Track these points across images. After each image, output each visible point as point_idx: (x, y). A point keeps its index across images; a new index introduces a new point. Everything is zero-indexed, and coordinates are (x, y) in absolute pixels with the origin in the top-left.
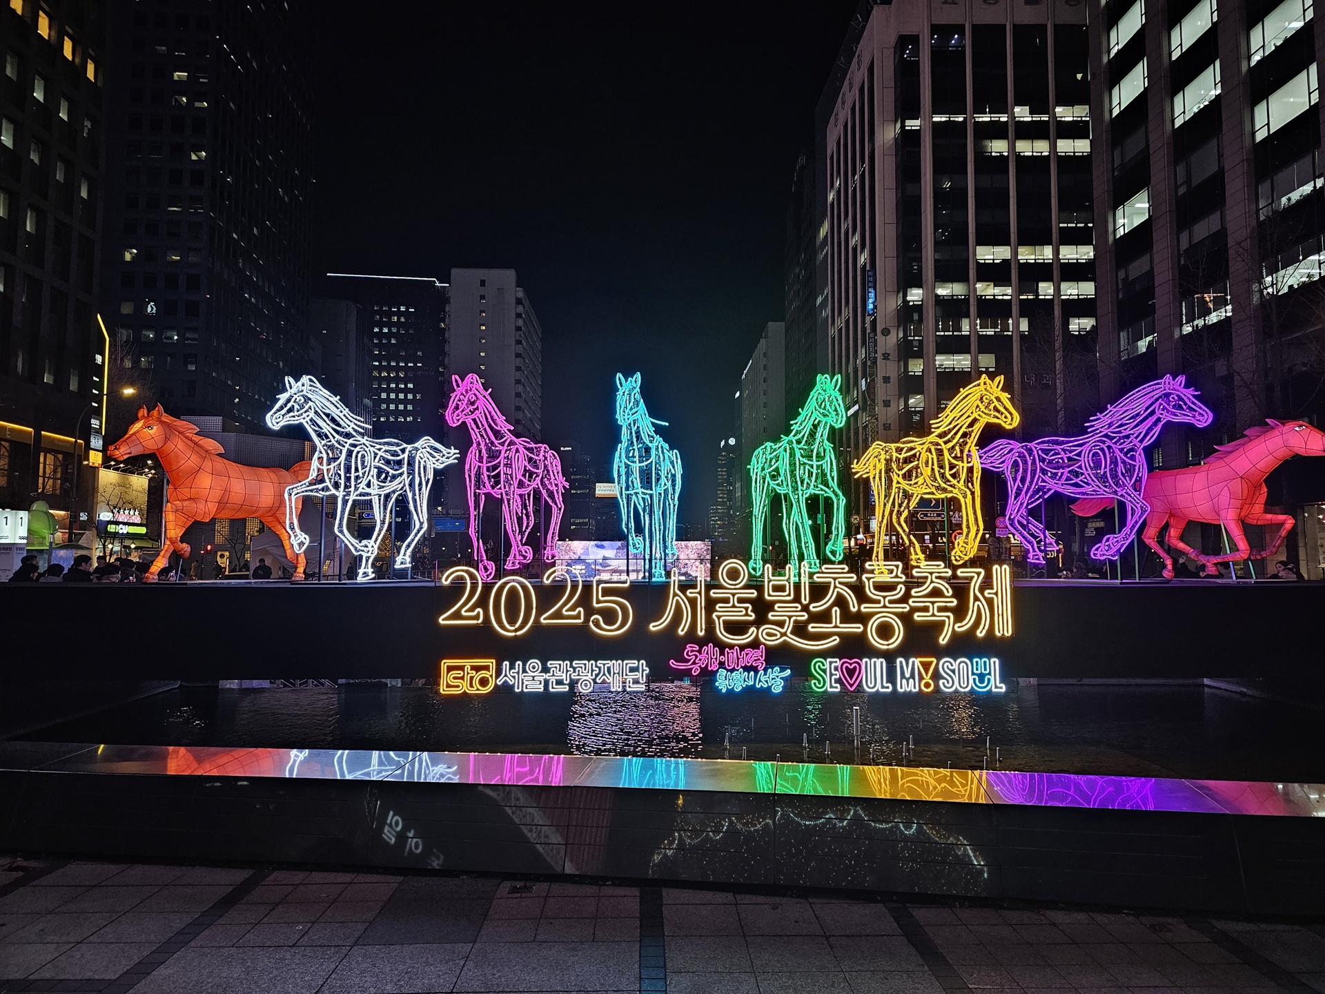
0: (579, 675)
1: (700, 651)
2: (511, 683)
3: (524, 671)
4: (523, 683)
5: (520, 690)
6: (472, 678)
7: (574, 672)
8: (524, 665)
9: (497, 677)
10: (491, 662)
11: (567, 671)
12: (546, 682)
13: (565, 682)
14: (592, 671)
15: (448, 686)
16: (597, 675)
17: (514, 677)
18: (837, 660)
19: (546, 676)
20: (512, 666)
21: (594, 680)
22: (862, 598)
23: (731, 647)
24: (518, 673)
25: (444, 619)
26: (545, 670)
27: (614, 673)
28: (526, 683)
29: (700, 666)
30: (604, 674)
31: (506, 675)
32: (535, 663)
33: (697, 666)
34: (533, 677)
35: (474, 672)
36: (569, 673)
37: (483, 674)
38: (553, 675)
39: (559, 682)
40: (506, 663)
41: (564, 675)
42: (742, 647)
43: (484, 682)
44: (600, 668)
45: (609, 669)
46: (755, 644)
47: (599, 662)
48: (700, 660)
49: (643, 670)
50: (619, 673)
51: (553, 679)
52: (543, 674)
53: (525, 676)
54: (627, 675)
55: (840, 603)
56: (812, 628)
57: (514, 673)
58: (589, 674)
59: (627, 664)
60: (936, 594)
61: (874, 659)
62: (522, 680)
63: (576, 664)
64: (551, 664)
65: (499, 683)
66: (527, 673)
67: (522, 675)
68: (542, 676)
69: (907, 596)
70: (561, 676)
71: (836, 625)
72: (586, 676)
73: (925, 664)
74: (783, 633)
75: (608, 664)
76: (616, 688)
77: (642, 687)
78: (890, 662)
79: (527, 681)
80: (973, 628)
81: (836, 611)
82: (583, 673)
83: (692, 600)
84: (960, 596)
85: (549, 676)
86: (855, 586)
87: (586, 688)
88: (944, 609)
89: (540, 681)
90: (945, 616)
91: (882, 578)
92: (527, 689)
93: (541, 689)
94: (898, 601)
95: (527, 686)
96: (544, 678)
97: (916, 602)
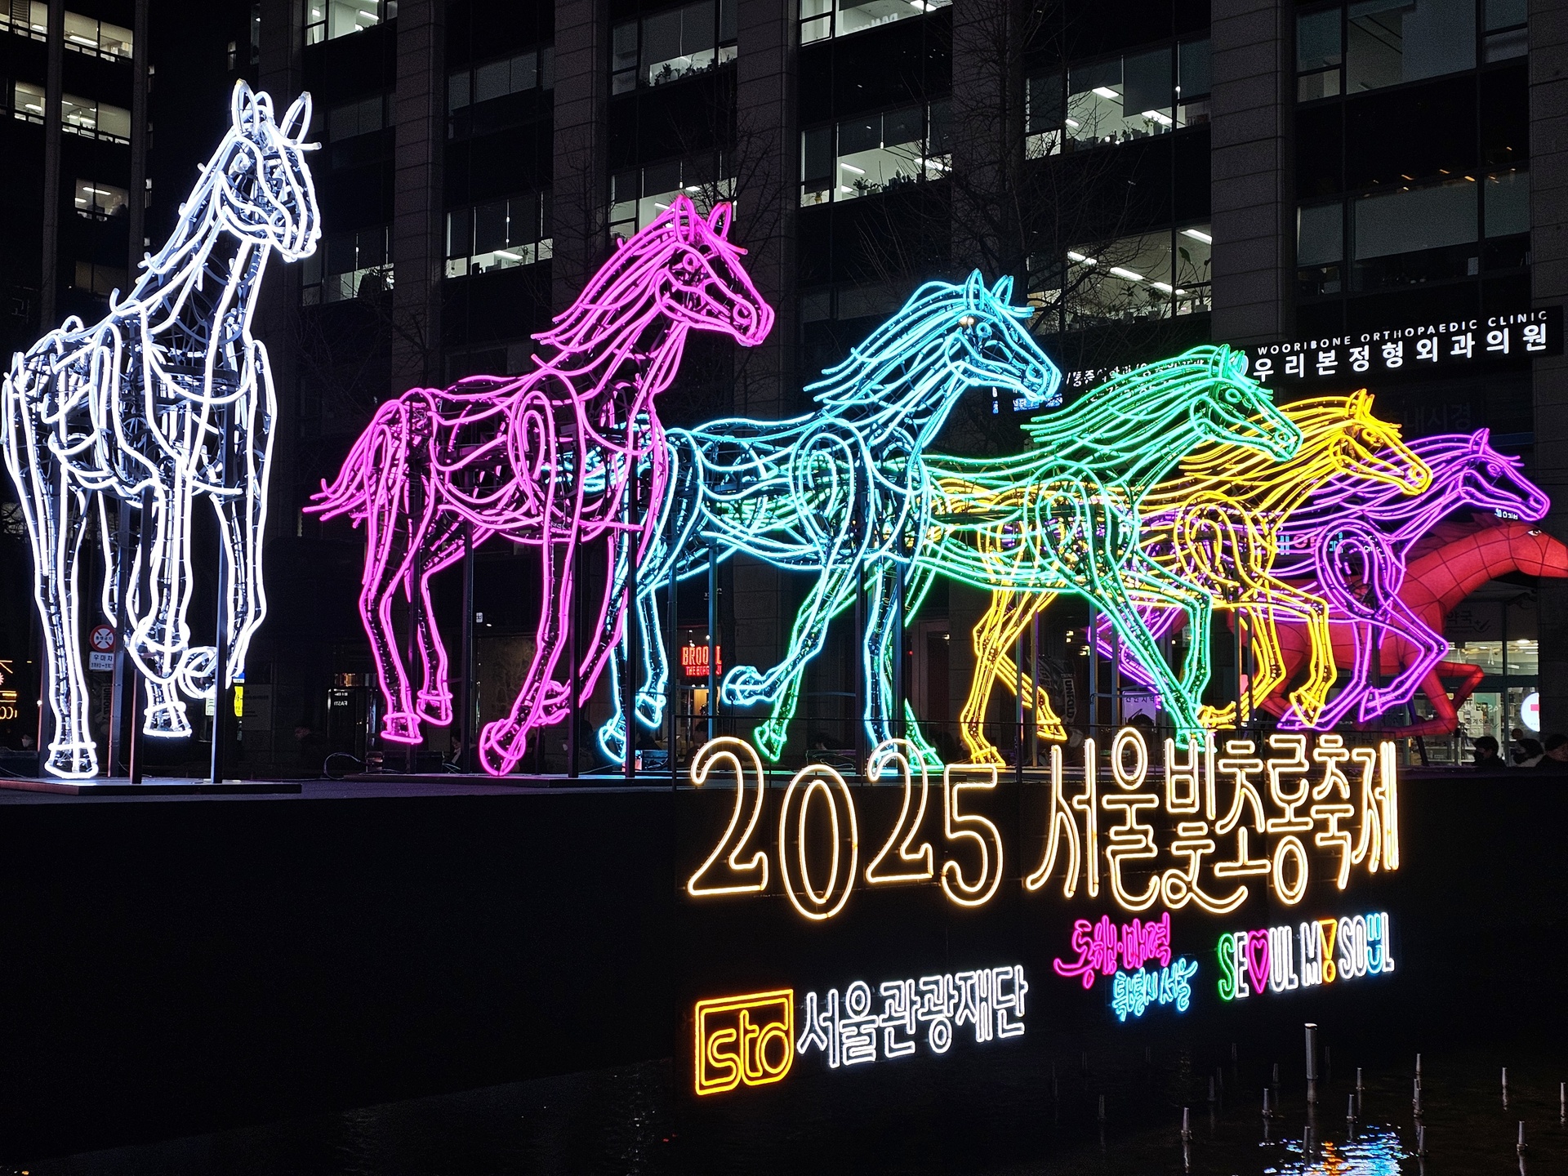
0: (930, 1012)
1: (1091, 935)
2: (822, 1048)
3: (843, 1015)
4: (841, 1044)
5: (837, 1065)
6: (753, 1042)
7: (922, 1005)
8: (842, 995)
9: (797, 1038)
10: (784, 997)
11: (913, 1003)
12: (880, 1032)
13: (909, 1032)
14: (950, 997)
15: (711, 1072)
16: (956, 1007)
17: (825, 1030)
18: (1245, 934)
19: (879, 1020)
20: (822, 1008)
21: (952, 1020)
22: (1272, 810)
23: (1127, 917)
24: (832, 1019)
25: (698, 885)
26: (878, 1006)
27: (982, 1000)
28: (847, 1043)
29: (1093, 969)
30: (967, 1006)
31: (812, 1030)
32: (859, 990)
33: (1088, 970)
34: (858, 1025)
35: (756, 1027)
36: (915, 1007)
37: (772, 1030)
38: (891, 1018)
39: (901, 1035)
40: (812, 995)
41: (907, 1014)
42: (1145, 917)
43: (775, 1051)
44: (958, 988)
45: (972, 986)
46: (1158, 910)
47: (959, 975)
48: (1093, 955)
49: (1021, 987)
50: (986, 1000)
51: (890, 1031)
52: (874, 1017)
53: (845, 1026)
54: (999, 1002)
55: (1247, 818)
56: (1219, 870)
57: (825, 1019)
58: (945, 1008)
59: (998, 974)
60: (1334, 796)
61: (1280, 928)
62: (841, 1035)
63: (925, 984)
64: (886, 989)
65: (802, 1051)
66: (849, 1017)
67: (839, 1024)
68: (873, 1022)
69: (1310, 801)
70: (902, 1018)
71: (1243, 862)
72: (940, 1012)
73: (1327, 930)
74: (1189, 885)
75: (970, 978)
76: (983, 1035)
77: (1019, 1029)
78: (1296, 932)
79: (848, 1037)
80: (1367, 858)
81: (1243, 832)
82: (935, 1005)
83: (1080, 818)
84: (1355, 799)
85: (884, 1020)
86: (1260, 782)
87: (940, 1043)
88: (1343, 824)
89: (869, 1035)
90: (1344, 838)
91: (1287, 766)
92: (849, 1058)
93: (870, 1055)
94: (1302, 811)
95: (848, 1049)
96: (876, 1026)
97: (1318, 812)
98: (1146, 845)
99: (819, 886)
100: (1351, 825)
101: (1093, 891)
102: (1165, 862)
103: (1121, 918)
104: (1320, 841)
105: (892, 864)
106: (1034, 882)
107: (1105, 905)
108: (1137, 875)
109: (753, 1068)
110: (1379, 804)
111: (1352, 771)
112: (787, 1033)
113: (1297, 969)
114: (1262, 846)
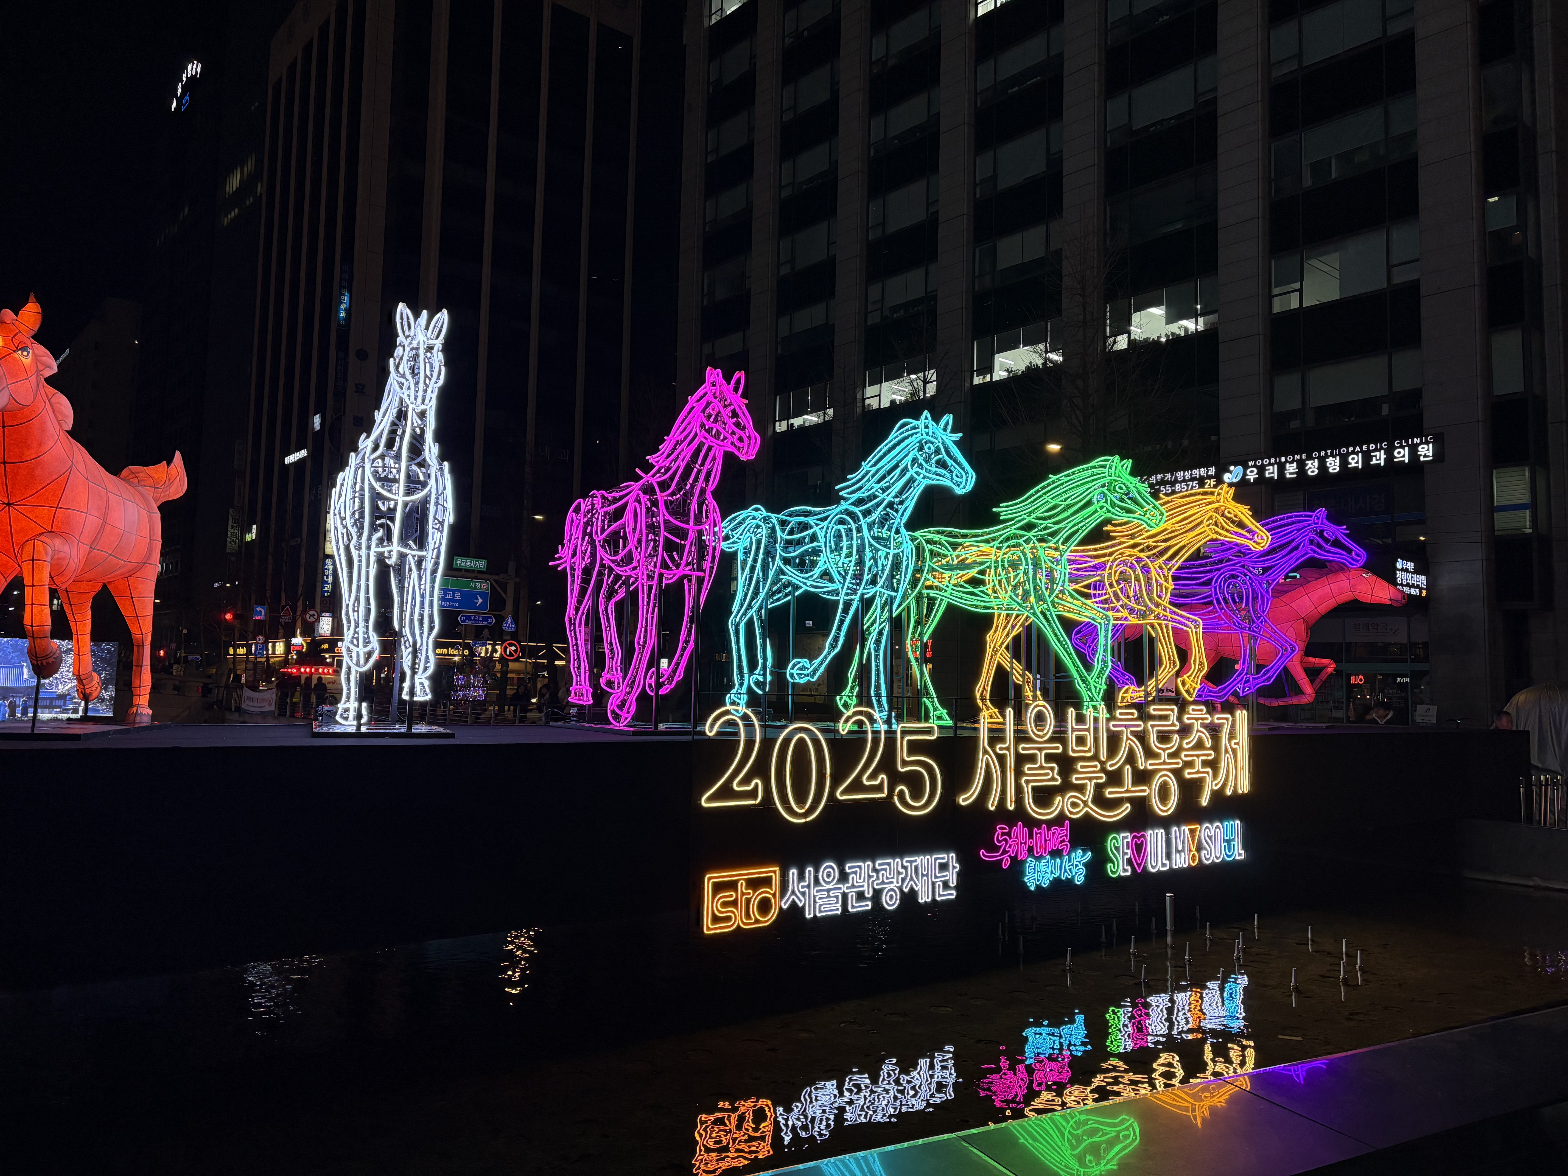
0: (883, 883)
1: (1009, 834)
2: (800, 905)
3: (817, 882)
4: (815, 902)
5: (812, 916)
6: (748, 901)
7: (878, 878)
8: (817, 871)
9: (782, 897)
10: (773, 871)
11: (870, 877)
12: (845, 896)
13: (867, 895)
14: (899, 873)
15: (716, 919)
16: (903, 880)
17: (803, 894)
18: (1128, 834)
19: (844, 888)
20: (801, 877)
21: (900, 889)
22: (1149, 754)
23: (1038, 823)
24: (809, 886)
25: (709, 799)
26: (844, 877)
27: (923, 875)
28: (820, 902)
29: (1010, 856)
30: (912, 879)
31: (793, 893)
32: (829, 867)
33: (1006, 856)
34: (828, 891)
35: (751, 891)
36: (872, 879)
37: (764, 892)
38: (853, 886)
39: (861, 896)
40: (793, 872)
41: (866, 884)
42: (1050, 823)
43: (765, 906)
44: (905, 868)
45: (916, 868)
46: (1061, 819)
47: (905, 859)
48: (1010, 847)
49: (954, 867)
50: (927, 875)
51: (852, 895)
52: (841, 886)
53: (818, 891)
54: (936, 877)
55: (1131, 759)
56: (1110, 793)
57: (803, 887)
58: (895, 880)
59: (936, 859)
60: (1199, 745)
61: (1156, 831)
62: (815, 897)
63: (880, 865)
64: (850, 868)
65: (785, 907)
66: (820, 885)
67: (813, 890)
68: (840, 888)
69: (1180, 749)
70: (862, 886)
71: (1128, 788)
72: (892, 882)
73: (1192, 832)
74: (1085, 803)
75: (915, 861)
76: (924, 898)
77: (952, 894)
78: (1168, 833)
79: (820, 899)
80: (1224, 785)
81: (1128, 769)
82: (887, 878)
83: (1001, 759)
84: (1216, 748)
85: (848, 888)
86: (1142, 737)
87: (891, 903)
88: (1205, 763)
89: (837, 897)
90: (1207, 773)
91: (1164, 727)
92: (820, 911)
93: (837, 910)
94: (1175, 755)
95: (820, 906)
96: (842, 891)
97: (1186, 756)
98: (1051, 776)
99: (801, 799)
100: (1213, 765)
101: (1011, 806)
102: (1066, 787)
103: (1032, 823)
104: (1187, 774)
105: (857, 786)
106: (965, 799)
107: (1020, 815)
108: (1043, 796)
109: (748, 916)
110: (1234, 751)
111: (1214, 730)
112: (774, 895)
113: (1168, 856)
114: (1142, 777)
